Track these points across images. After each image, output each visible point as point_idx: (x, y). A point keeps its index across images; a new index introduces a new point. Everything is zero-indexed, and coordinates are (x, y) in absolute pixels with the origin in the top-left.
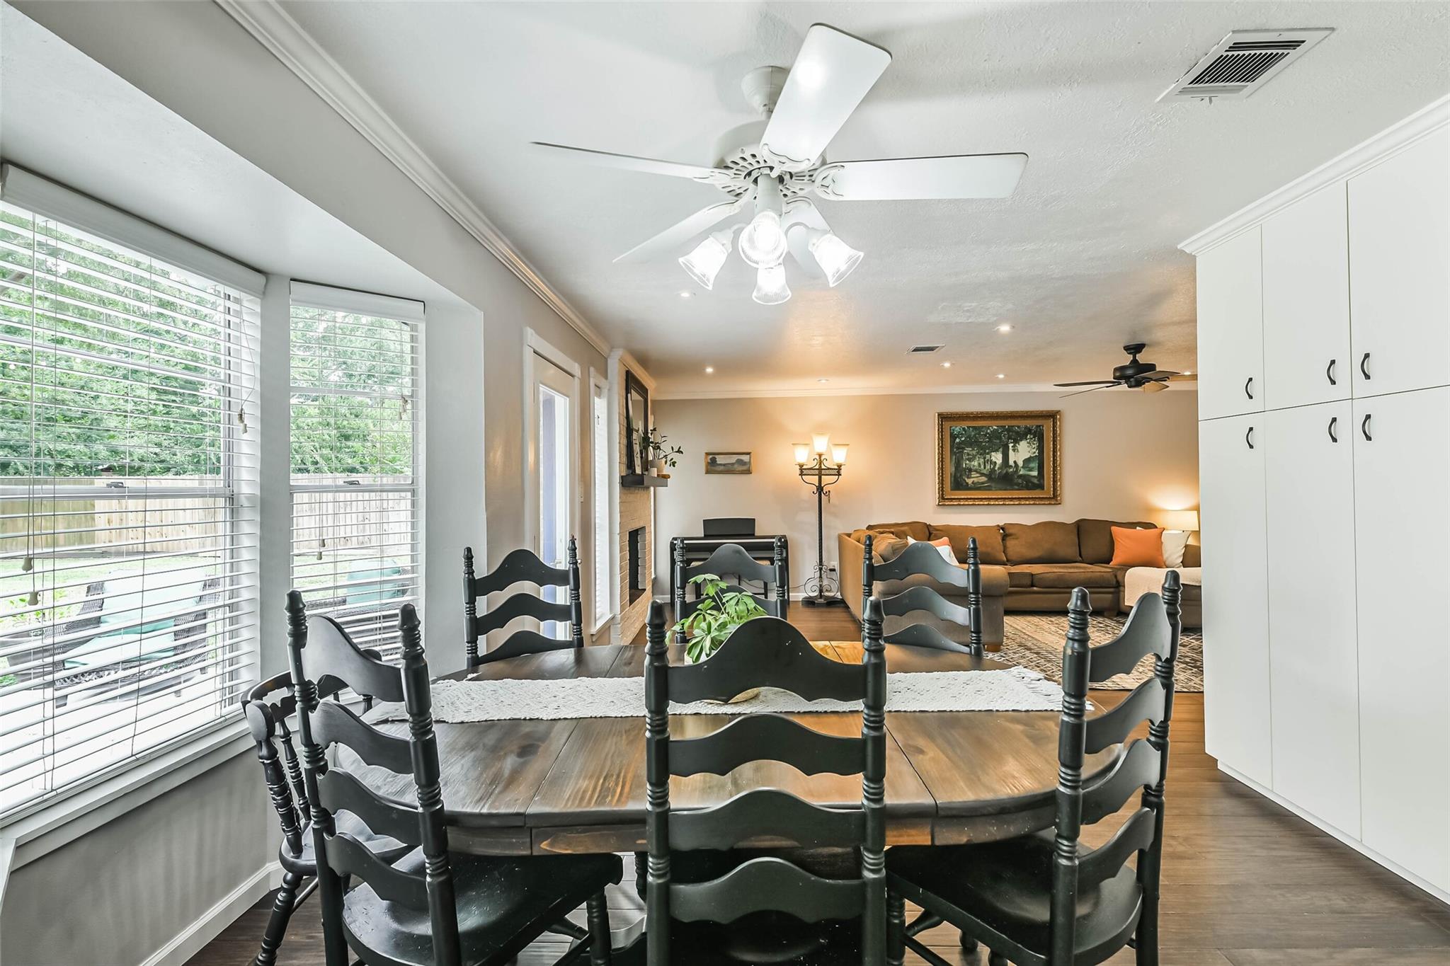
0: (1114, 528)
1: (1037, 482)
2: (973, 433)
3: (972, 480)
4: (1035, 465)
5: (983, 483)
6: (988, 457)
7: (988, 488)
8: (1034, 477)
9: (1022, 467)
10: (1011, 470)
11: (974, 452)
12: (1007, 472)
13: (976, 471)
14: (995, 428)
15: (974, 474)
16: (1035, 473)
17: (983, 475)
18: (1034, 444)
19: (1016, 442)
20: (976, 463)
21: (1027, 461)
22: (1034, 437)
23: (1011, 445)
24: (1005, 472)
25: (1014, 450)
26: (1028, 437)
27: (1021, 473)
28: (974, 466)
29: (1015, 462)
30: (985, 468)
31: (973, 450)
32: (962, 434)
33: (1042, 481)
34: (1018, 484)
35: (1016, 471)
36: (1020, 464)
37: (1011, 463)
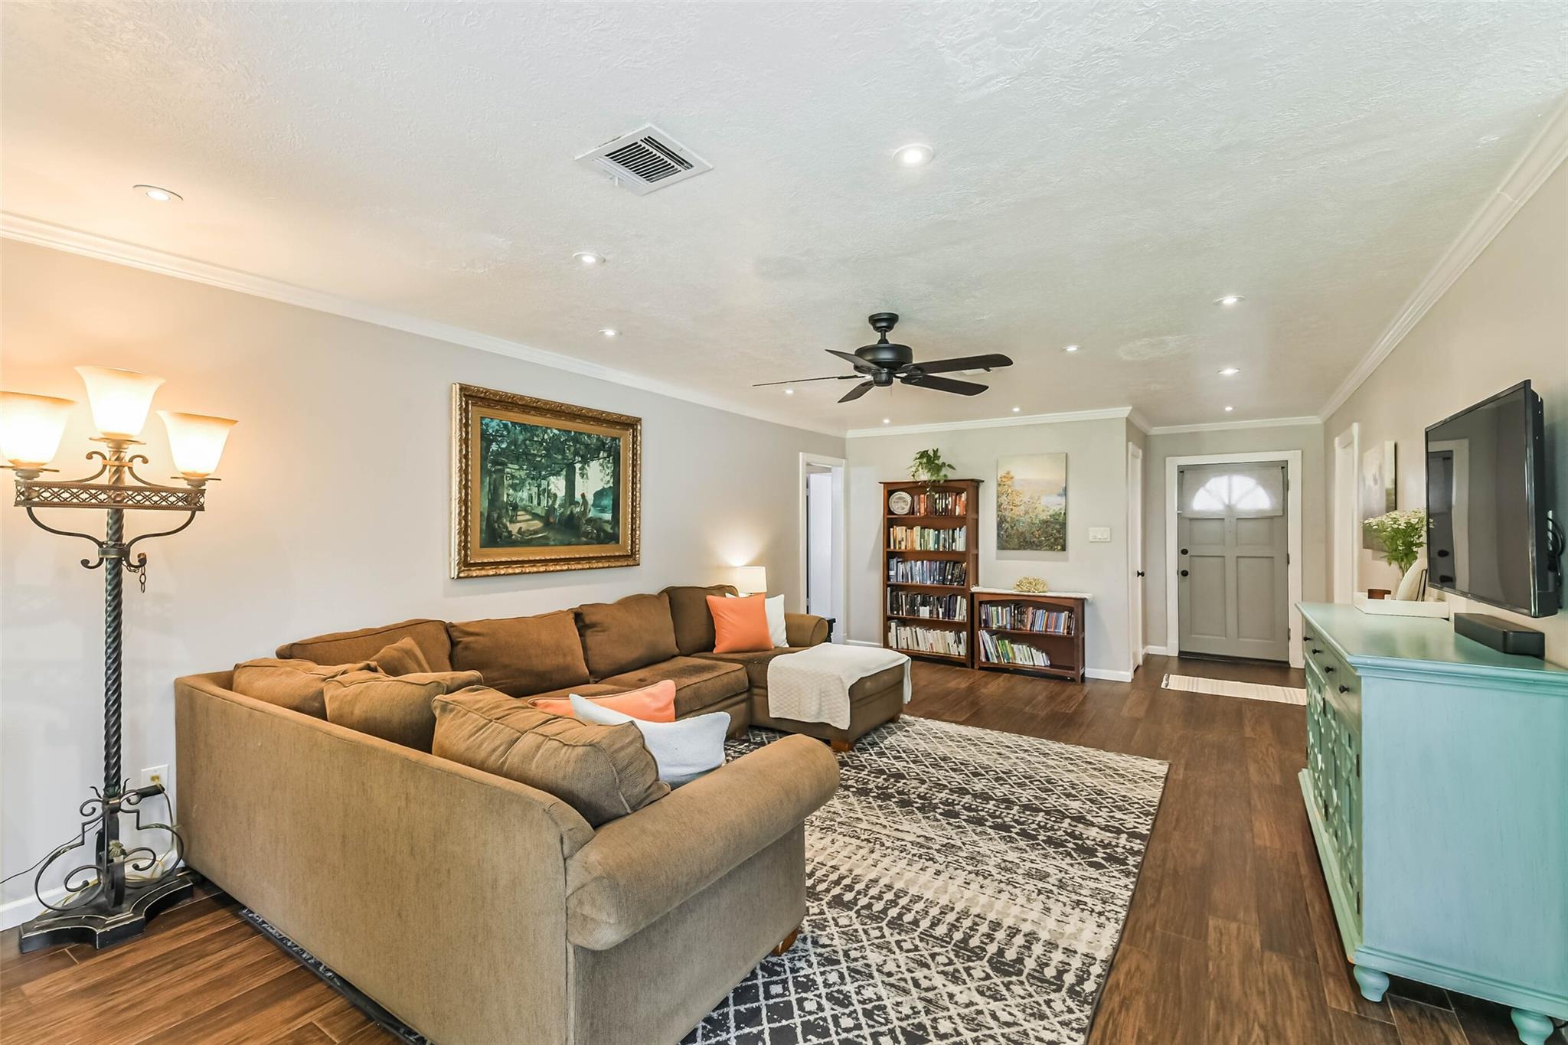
0: (710, 598)
1: (612, 531)
2: (521, 437)
3: (518, 525)
4: (607, 502)
5: (536, 532)
6: (544, 483)
7: (544, 542)
8: (607, 522)
9: (593, 505)
10: (578, 509)
11: (523, 474)
12: (572, 512)
13: (525, 509)
14: (557, 432)
15: (522, 516)
16: (608, 516)
17: (536, 516)
18: (608, 468)
19: (585, 461)
20: (524, 494)
21: (599, 495)
22: (608, 457)
23: (578, 466)
24: (569, 513)
25: (582, 475)
26: (601, 455)
27: (590, 515)
28: (522, 500)
29: (583, 496)
30: (539, 504)
31: (521, 468)
32: (502, 436)
33: (617, 529)
34: (586, 534)
35: (584, 513)
36: (590, 499)
37: (578, 497)
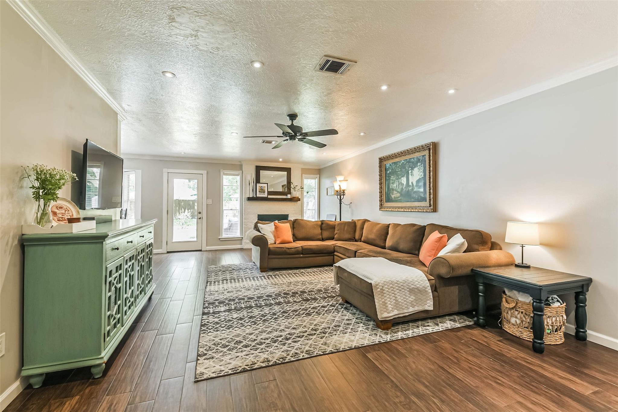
1: (423, 196)
2: (394, 167)
3: (394, 195)
4: (421, 184)
5: (398, 197)
6: (400, 180)
7: (400, 201)
8: (422, 192)
9: (416, 186)
10: (410, 188)
11: (394, 178)
12: (408, 190)
13: (395, 190)
14: (403, 161)
15: (395, 192)
16: (422, 190)
17: (398, 192)
18: (421, 169)
19: (412, 169)
20: (395, 185)
21: (418, 181)
22: (421, 164)
23: (410, 171)
25: (412, 175)
26: (418, 165)
27: (415, 190)
28: (395, 187)
29: (412, 183)
30: (399, 188)
31: (394, 177)
32: (390, 168)
33: (425, 195)
34: (413, 198)
35: (413, 189)
36: (415, 184)
37: (410, 184)
